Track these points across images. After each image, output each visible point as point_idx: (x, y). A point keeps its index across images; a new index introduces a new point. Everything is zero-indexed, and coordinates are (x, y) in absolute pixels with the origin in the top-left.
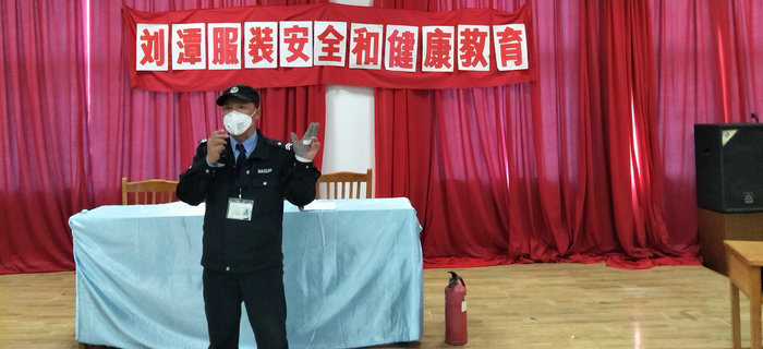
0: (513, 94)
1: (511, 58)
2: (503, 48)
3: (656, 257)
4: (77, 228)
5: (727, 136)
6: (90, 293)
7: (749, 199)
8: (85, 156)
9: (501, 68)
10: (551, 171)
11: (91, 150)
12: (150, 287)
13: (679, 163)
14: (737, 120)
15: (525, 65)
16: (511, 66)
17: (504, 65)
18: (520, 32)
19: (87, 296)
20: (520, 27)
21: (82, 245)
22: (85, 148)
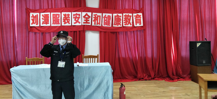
0: (139, 33)
1: (138, 23)
2: (136, 20)
3: (178, 78)
4: (12, 72)
5: (198, 45)
6: (17, 91)
7: (204, 62)
8: (15, 51)
9: (135, 26)
10: (149, 55)
11: (17, 50)
12: (34, 88)
13: (185, 52)
14: (201, 40)
15: (142, 25)
16: (138, 25)
17: (136, 25)
18: (141, 15)
19: (16, 91)
20: (141, 14)
21: (14, 77)
22: (15, 49)
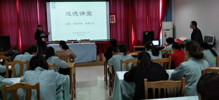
0: (113, 27)
2: (111, 19)
5: (147, 33)
13: (140, 38)
14: (150, 31)
15: (115, 22)
16: (113, 22)
17: (111, 22)
20: (114, 16)
